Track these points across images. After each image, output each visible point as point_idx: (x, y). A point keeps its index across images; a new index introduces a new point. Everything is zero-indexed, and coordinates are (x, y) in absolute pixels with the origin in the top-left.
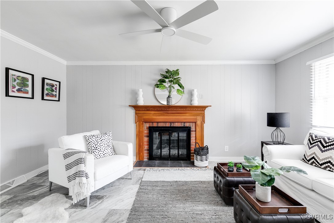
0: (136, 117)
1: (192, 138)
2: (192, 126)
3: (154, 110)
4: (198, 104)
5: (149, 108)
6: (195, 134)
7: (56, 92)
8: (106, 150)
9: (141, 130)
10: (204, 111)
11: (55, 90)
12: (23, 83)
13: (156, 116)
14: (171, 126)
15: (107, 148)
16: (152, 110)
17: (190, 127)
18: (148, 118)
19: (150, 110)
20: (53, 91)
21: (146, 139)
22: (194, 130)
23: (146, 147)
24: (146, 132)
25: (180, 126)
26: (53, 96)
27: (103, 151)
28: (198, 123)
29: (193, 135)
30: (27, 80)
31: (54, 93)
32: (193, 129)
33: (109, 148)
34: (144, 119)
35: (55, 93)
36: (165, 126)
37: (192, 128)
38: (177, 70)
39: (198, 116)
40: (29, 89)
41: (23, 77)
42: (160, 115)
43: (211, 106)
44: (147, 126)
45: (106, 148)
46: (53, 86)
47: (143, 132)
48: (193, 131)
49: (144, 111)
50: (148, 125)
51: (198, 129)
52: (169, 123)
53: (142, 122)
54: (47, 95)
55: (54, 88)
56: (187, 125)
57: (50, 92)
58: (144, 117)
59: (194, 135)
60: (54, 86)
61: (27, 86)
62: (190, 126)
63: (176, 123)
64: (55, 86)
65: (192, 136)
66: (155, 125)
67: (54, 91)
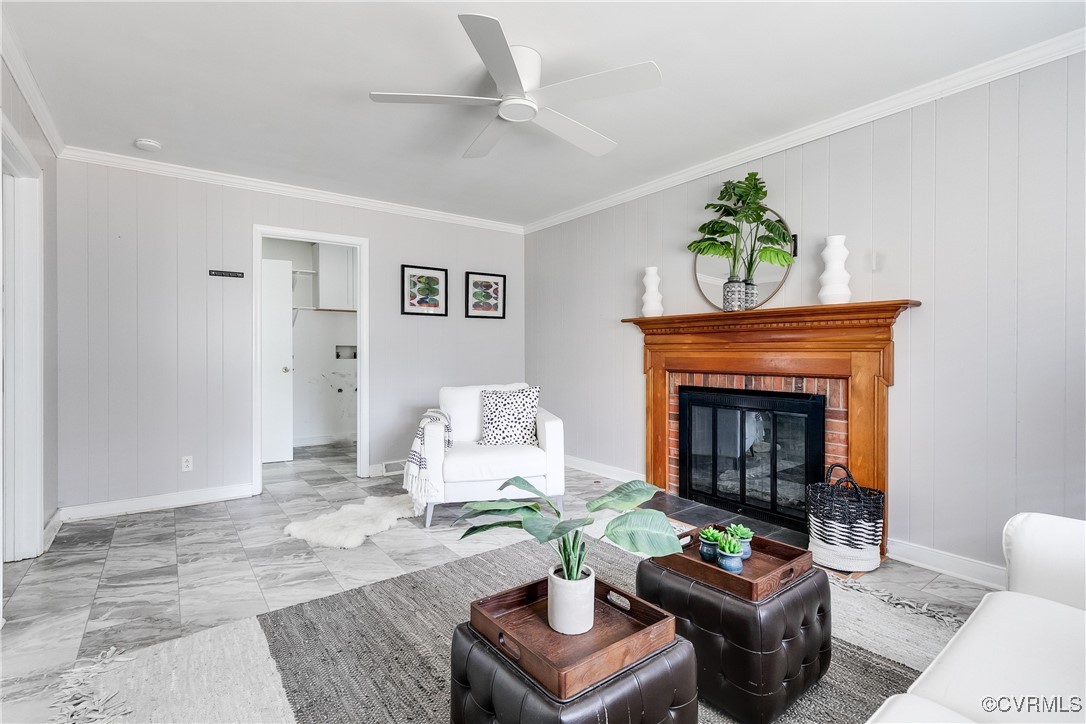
0: (645, 355)
1: (830, 446)
2: (834, 392)
3: (691, 330)
4: (851, 299)
5: (678, 325)
6: (843, 428)
7: (496, 299)
8: (508, 428)
9: (659, 395)
10: (888, 326)
11: (494, 295)
12: (430, 286)
13: (699, 351)
14: (749, 388)
15: (513, 424)
16: (686, 330)
17: (824, 396)
18: (678, 358)
19: (681, 330)
20: (488, 296)
21: (672, 426)
22: (842, 409)
23: (672, 452)
24: (672, 403)
25: (783, 389)
26: (489, 307)
27: (503, 429)
28: (857, 380)
29: (836, 430)
30: (436, 281)
31: (492, 302)
32: (836, 404)
33: (518, 426)
34: (668, 362)
35: (495, 302)
36: (730, 387)
37: (834, 400)
38: (752, 177)
39: (856, 349)
40: (440, 298)
41: (428, 278)
42: (711, 347)
43: (918, 304)
44: (677, 384)
45: (510, 424)
46: (489, 286)
47: (663, 400)
48: (835, 414)
49: (666, 334)
50: (677, 381)
51: (858, 409)
52: (744, 377)
53: (660, 372)
54: (476, 306)
55: (491, 291)
56: (811, 387)
57: (482, 299)
58: (668, 355)
59: (842, 435)
60: (491, 286)
61: (435, 292)
62: (822, 393)
63: (768, 379)
64: (494, 286)
65: (829, 433)
66: (698, 381)
67: (491, 297)
